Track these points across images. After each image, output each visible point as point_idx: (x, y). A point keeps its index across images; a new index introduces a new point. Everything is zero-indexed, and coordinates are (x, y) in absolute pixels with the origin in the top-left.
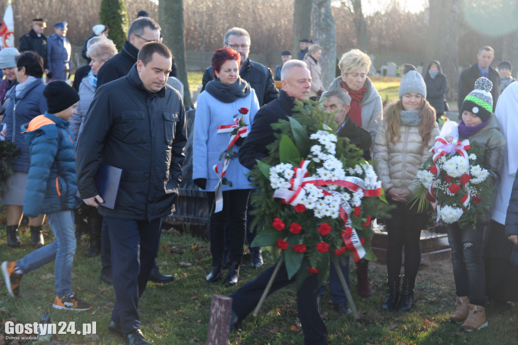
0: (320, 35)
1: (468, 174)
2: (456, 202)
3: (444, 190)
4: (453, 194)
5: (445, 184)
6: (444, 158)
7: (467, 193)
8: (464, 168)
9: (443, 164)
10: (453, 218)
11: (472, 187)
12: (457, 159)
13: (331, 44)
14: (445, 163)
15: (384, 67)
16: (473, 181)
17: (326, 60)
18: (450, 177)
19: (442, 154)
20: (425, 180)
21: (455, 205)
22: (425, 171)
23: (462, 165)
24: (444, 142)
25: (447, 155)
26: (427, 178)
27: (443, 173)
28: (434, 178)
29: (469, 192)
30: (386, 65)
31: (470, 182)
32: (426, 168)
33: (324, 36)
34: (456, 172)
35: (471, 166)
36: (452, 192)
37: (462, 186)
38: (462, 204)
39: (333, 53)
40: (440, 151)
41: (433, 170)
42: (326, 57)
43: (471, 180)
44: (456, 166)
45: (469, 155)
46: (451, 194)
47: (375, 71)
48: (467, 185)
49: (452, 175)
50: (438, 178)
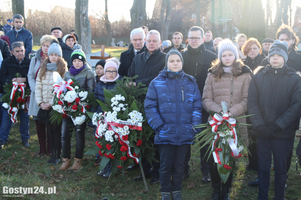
0: (84, 28)
1: (78, 97)
2: (79, 113)
3: (71, 111)
4: (76, 110)
5: (69, 107)
6: (62, 95)
7: (81, 106)
8: (75, 96)
9: (63, 98)
10: (83, 121)
11: (83, 103)
12: (69, 93)
13: (89, 32)
14: (64, 97)
15: (118, 43)
16: (82, 99)
17: (87, 39)
18: (70, 103)
19: (60, 93)
20: (58, 110)
21: (80, 114)
22: (56, 105)
23: (73, 95)
24: (58, 86)
25: (63, 92)
26: (58, 108)
27: (66, 102)
28: (62, 107)
29: (83, 105)
30: (119, 42)
31: (80, 100)
32: (56, 103)
33: (86, 29)
34: (72, 99)
35: (78, 93)
36: (75, 110)
37: (78, 104)
38: (82, 112)
39: (90, 36)
40: (59, 92)
41: (60, 103)
42: (87, 37)
43: (81, 100)
44: (70, 97)
45: (74, 88)
46: (75, 111)
47: (115, 44)
48: (79, 103)
49: (70, 102)
50: (64, 106)
